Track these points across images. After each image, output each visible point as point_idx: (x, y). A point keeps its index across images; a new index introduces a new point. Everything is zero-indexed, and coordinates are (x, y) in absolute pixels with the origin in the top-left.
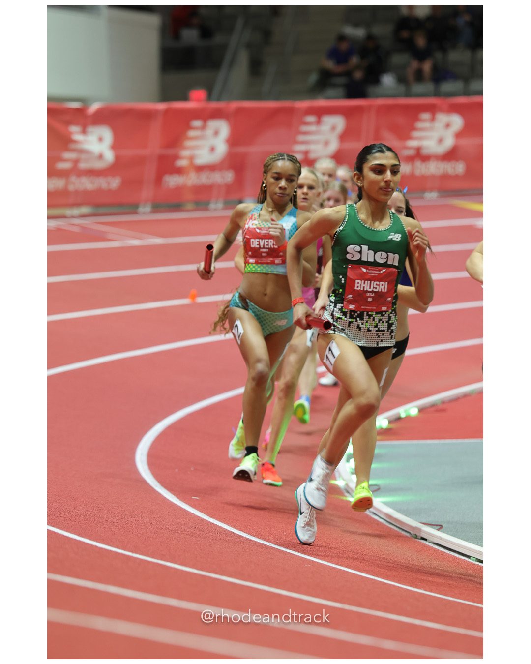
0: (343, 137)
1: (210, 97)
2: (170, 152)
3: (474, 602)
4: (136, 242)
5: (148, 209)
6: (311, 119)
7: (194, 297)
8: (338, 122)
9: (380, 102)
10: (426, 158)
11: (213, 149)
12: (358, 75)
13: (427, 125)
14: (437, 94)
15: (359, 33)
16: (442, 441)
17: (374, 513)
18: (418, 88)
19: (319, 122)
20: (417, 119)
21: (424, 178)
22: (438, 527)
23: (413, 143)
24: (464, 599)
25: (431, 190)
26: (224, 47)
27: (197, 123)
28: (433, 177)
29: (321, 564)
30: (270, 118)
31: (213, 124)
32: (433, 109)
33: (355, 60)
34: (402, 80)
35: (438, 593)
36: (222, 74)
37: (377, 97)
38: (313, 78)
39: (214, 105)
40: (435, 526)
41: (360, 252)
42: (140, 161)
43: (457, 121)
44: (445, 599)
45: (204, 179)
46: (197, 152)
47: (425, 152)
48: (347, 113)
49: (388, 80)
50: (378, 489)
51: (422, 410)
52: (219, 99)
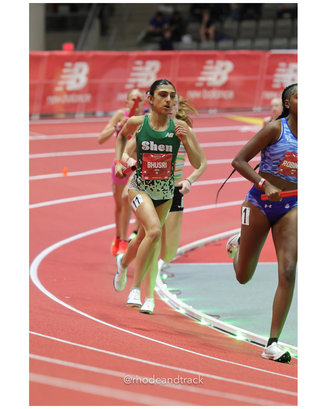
0: (159, 74)
1: (76, 48)
2: (52, 81)
3: (240, 363)
5: (37, 117)
6: (139, 62)
7: (65, 173)
8: (156, 65)
9: (182, 53)
10: (210, 88)
11: (78, 81)
12: (168, 35)
13: (210, 67)
14: (216, 48)
15: (170, 10)
16: (219, 264)
18: (205, 44)
19: (144, 65)
20: (204, 64)
21: (208, 100)
22: (217, 317)
23: (202, 79)
24: (234, 362)
25: (213, 108)
26: (85, 18)
27: (68, 64)
28: (214, 100)
29: (146, 339)
30: (114, 62)
31: (78, 65)
32: (214, 58)
33: (166, 26)
34: (195, 39)
35: (218, 358)
36: (83, 34)
37: (180, 49)
39: (79, 53)
40: (215, 317)
41: (149, 145)
43: (229, 66)
44: (223, 361)
45: (72, 99)
46: (68, 82)
47: (209, 84)
48: (161, 59)
49: (186, 39)
50: (180, 293)
51: (206, 245)
52: (81, 49)
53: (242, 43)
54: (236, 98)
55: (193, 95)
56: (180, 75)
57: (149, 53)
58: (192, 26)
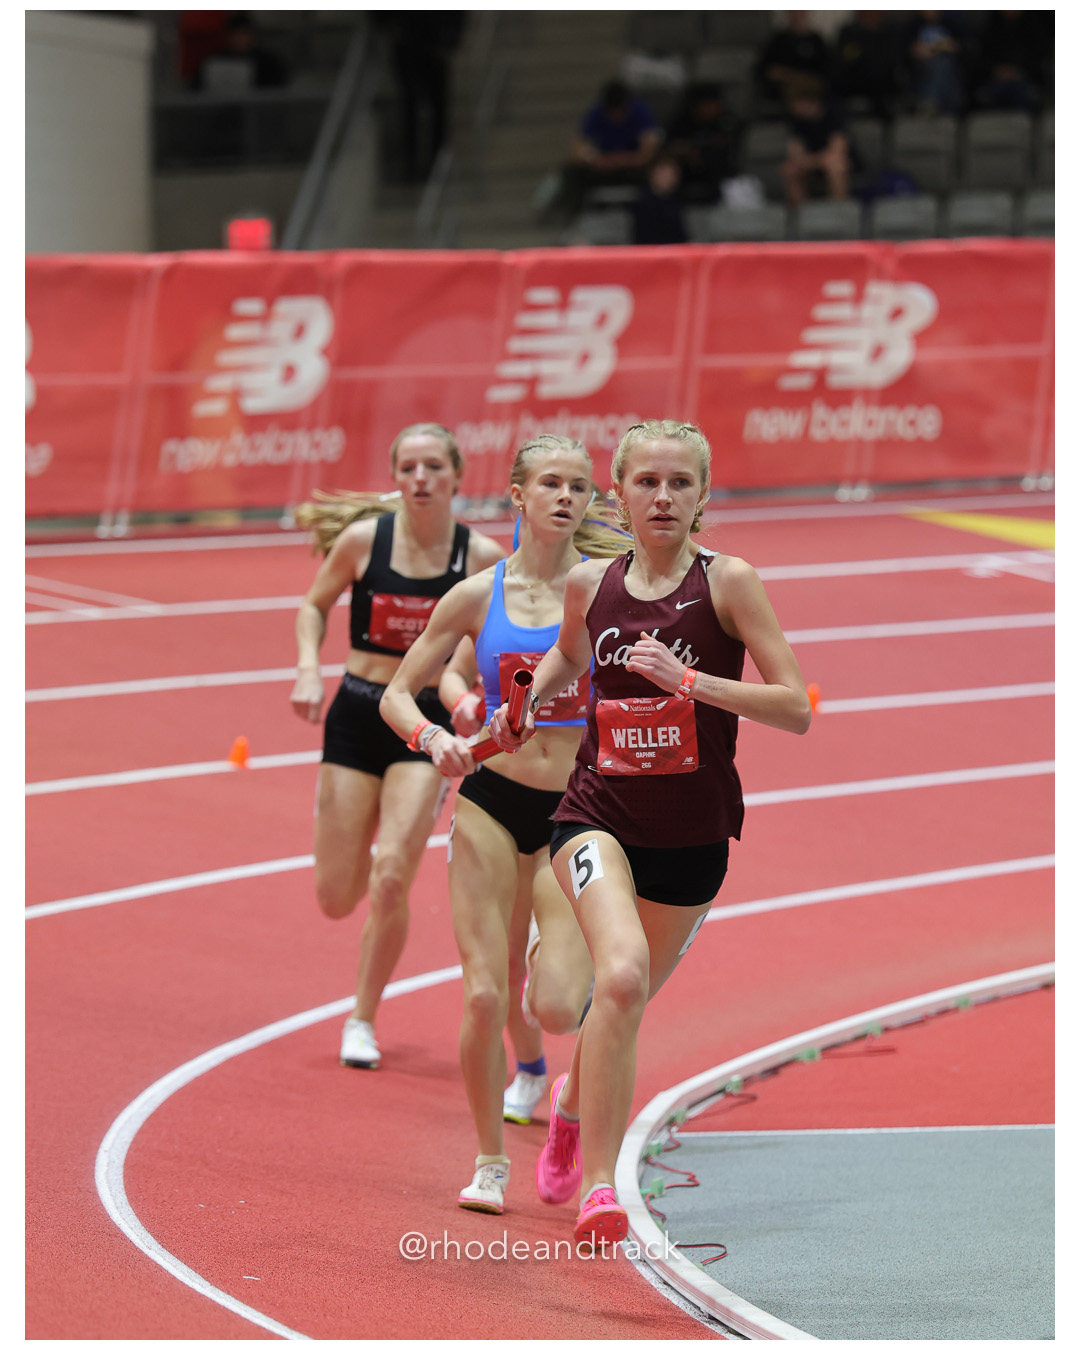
0: (625, 343)
1: (278, 241)
2: (181, 378)
4: (93, 614)
5: (122, 529)
6: (544, 295)
7: (242, 758)
8: (615, 303)
9: (723, 250)
10: (840, 398)
11: (290, 372)
12: (665, 178)
13: (844, 311)
14: (867, 233)
15: (669, 72)
16: (885, 1130)
17: (712, 1318)
18: (817, 215)
19: (564, 305)
20: (817, 297)
21: (835, 447)
23: (806, 359)
25: (854, 481)
26: (317, 109)
27: (250, 306)
28: (860, 443)
31: (291, 308)
32: (857, 272)
34: (774, 194)
37: (715, 239)
38: (548, 188)
39: (290, 258)
42: (105, 402)
43: (920, 303)
45: (267, 449)
46: (248, 381)
47: (835, 381)
49: (741, 194)
50: (724, 1255)
51: (830, 1050)
52: (301, 246)
53: (972, 208)
54: (949, 440)
55: (769, 425)
56: (711, 348)
57: (581, 253)
58: (762, 140)
